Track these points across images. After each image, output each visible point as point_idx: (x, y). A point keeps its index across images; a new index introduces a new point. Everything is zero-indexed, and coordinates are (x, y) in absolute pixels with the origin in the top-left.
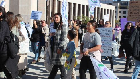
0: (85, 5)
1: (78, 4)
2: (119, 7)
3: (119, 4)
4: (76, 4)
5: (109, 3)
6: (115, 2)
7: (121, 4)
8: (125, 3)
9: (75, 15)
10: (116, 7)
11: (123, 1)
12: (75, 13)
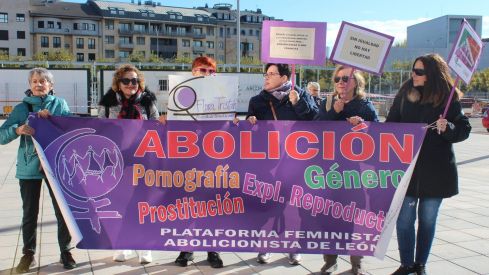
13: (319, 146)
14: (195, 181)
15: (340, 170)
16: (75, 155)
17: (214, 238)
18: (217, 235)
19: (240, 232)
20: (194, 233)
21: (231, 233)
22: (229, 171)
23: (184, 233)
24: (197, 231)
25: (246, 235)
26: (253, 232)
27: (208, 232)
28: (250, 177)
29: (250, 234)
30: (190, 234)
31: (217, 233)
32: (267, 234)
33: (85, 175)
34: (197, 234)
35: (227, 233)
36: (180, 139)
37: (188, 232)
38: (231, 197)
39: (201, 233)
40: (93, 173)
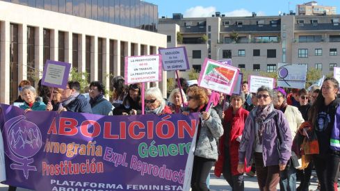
0: (67, 33)
1: (44, 29)
2: (178, 37)
3: (178, 28)
4: (38, 28)
5: (146, 24)
6: (164, 21)
7: (184, 26)
8: (196, 25)
9: (33, 66)
10: (169, 39)
11: (190, 20)
12: (34, 58)
13: (145, 130)
14: (73, 150)
15: (156, 145)
16: (20, 131)
17: (83, 187)
18: (85, 185)
19: (100, 184)
20: (70, 183)
21: (93, 185)
22: (96, 145)
23: (64, 184)
24: (72, 183)
25: (103, 187)
26: (107, 185)
27: (79, 184)
28: (109, 150)
29: (105, 186)
30: (68, 184)
31: (85, 184)
32: (116, 186)
33: (24, 143)
34: (72, 185)
35: (91, 185)
36: (67, 123)
37: (66, 183)
38: (95, 162)
39: (74, 184)
40: (28, 142)
